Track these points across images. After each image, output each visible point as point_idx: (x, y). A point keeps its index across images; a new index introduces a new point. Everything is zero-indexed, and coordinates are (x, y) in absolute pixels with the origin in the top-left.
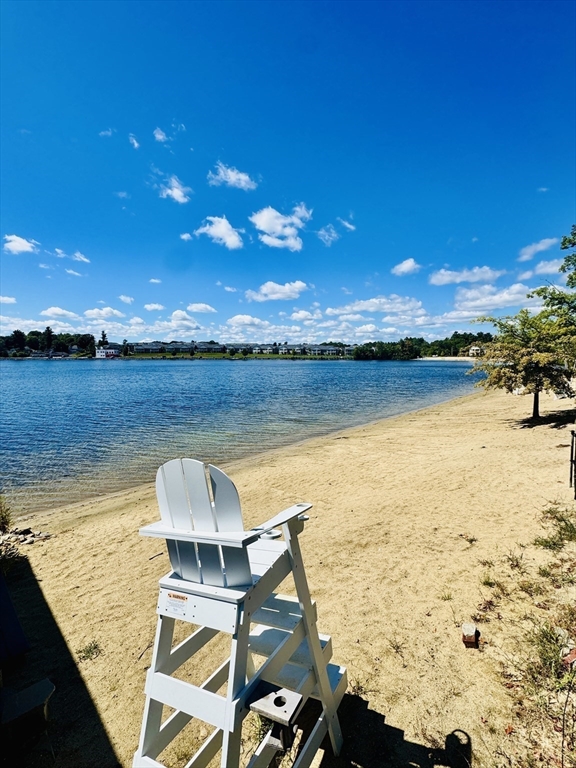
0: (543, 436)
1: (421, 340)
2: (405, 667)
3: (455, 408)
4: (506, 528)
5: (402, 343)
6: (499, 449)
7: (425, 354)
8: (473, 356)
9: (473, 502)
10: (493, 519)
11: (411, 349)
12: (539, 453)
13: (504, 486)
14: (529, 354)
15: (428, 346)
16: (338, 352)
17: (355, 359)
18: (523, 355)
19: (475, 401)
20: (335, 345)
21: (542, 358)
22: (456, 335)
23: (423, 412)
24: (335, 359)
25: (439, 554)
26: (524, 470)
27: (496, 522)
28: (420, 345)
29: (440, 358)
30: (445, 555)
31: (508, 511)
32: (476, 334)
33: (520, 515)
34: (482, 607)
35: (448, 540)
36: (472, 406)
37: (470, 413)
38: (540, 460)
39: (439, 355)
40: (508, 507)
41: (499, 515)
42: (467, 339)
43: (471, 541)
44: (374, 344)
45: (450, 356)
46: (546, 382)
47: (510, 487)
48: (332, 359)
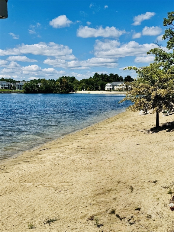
0: (165, 136)
1: (73, 79)
2: (154, 221)
3: (109, 125)
4: (167, 175)
5: (60, 80)
6: (146, 144)
7: (77, 89)
8: (108, 90)
9: (147, 168)
10: (160, 173)
11: (67, 85)
12: (166, 144)
13: (157, 160)
14: (155, 90)
15: (79, 83)
16: (10, 87)
17: (25, 93)
18: (152, 91)
19: (119, 120)
20: (7, 80)
21: (162, 92)
22: (96, 75)
23: (91, 129)
24: (8, 93)
25: (144, 189)
26: (163, 152)
27: (162, 174)
28: (72, 82)
29: (87, 92)
30: (147, 189)
31: (165, 169)
32: (109, 75)
33: (170, 169)
34: (171, 200)
35: (144, 184)
36: (118, 123)
37: (119, 127)
38: (168, 147)
39: (86, 90)
40: (164, 167)
41: (162, 171)
42: (103, 78)
43: (155, 182)
44: (39, 81)
45: (93, 90)
46: (164, 106)
47: (160, 160)
48: (5, 93)
